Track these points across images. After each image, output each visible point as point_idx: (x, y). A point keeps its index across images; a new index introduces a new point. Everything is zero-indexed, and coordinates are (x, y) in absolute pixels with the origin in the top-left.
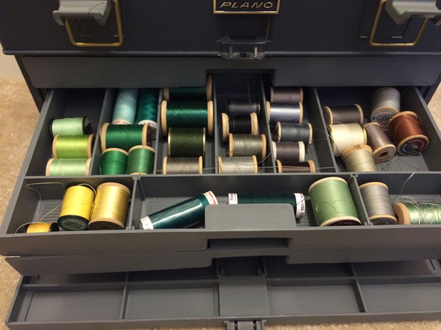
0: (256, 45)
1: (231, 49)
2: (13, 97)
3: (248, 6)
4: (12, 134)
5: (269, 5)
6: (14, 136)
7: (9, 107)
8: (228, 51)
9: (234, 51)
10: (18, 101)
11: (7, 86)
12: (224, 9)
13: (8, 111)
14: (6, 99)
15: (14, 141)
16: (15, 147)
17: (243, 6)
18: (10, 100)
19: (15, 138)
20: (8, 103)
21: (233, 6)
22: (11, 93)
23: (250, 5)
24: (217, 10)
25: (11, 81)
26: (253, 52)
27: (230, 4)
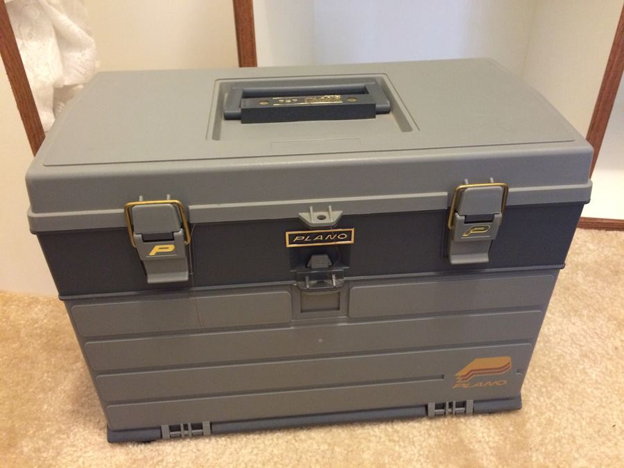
0: (334, 273)
1: (307, 278)
2: (45, 321)
3: (321, 238)
4: (45, 375)
5: (344, 236)
6: (48, 377)
7: (41, 336)
8: (304, 280)
9: (310, 279)
10: (51, 327)
11: (36, 307)
12: (297, 242)
13: (39, 342)
14: (36, 325)
15: (49, 384)
16: (50, 393)
17: (316, 238)
18: (41, 327)
19: (50, 379)
20: (39, 331)
21: (306, 240)
22: (42, 316)
23: (324, 238)
24: (290, 244)
25: (41, 299)
26: (331, 278)
27: (303, 238)
